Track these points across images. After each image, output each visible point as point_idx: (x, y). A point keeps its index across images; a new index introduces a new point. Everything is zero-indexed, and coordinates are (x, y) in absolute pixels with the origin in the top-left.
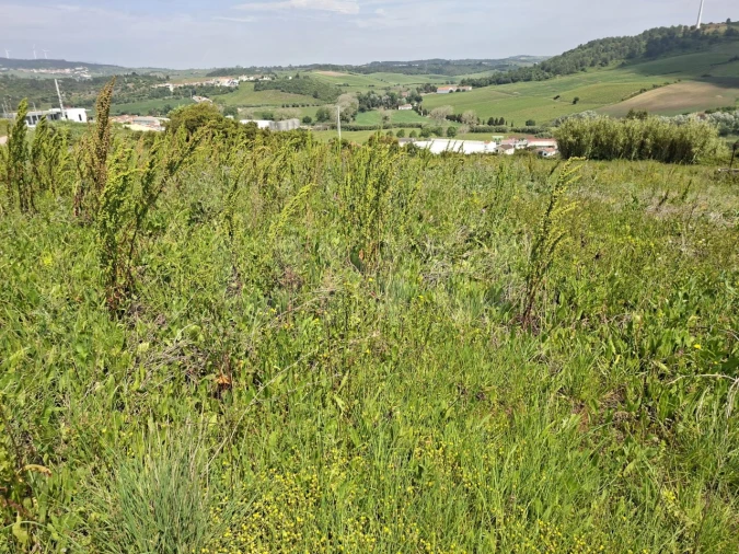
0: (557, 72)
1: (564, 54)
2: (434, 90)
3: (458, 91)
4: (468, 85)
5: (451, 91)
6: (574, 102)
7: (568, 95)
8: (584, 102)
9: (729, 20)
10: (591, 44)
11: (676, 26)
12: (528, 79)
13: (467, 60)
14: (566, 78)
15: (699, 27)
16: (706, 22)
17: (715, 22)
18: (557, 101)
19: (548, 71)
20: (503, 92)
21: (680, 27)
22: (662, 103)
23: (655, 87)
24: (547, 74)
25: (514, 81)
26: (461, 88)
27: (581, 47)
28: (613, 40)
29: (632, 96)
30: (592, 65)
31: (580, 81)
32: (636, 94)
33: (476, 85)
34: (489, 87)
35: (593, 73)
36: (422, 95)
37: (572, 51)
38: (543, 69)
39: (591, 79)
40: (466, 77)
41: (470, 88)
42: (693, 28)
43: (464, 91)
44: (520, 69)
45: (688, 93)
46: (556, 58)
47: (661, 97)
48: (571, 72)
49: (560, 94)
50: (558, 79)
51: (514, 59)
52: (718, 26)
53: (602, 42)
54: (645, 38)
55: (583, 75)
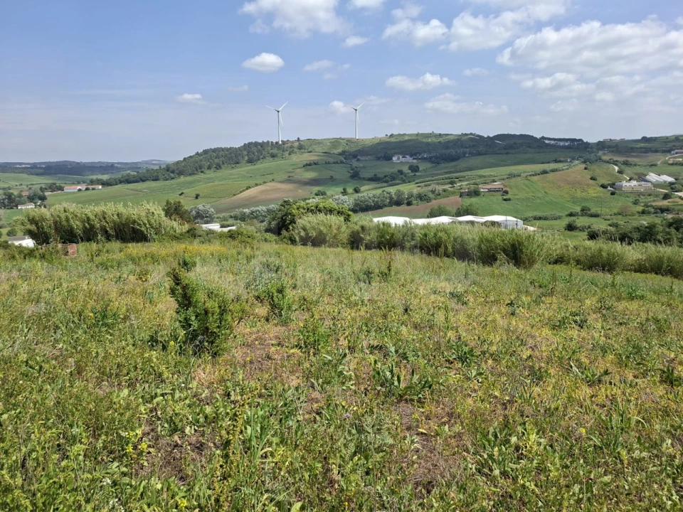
0: (181, 173)
1: (185, 159)
2: (61, 189)
3: (87, 189)
4: (98, 184)
5: (80, 190)
6: (197, 198)
7: (190, 191)
8: (204, 197)
9: (298, 138)
10: (206, 152)
11: (265, 141)
12: (156, 179)
13: (99, 162)
14: (189, 179)
15: (280, 143)
16: (285, 140)
17: (291, 140)
18: (182, 197)
19: (173, 172)
20: (132, 190)
21: (268, 142)
22: (263, 197)
23: (257, 185)
24: (172, 175)
25: (143, 181)
26: (90, 187)
27: (197, 154)
28: (223, 149)
29: (241, 192)
30: (209, 168)
31: (199, 181)
32: (244, 191)
33: (105, 184)
34: (119, 186)
35: (210, 174)
36: (47, 194)
37: (190, 157)
38: (168, 170)
39: (209, 179)
40: (94, 177)
41: (100, 187)
42: (277, 143)
43: (93, 189)
44: (148, 170)
45: (280, 189)
46: (178, 163)
47: (263, 192)
48: (193, 174)
49: (184, 191)
50: (182, 179)
51: (146, 162)
52: (293, 142)
53: (214, 150)
54: (245, 149)
55: (202, 176)
